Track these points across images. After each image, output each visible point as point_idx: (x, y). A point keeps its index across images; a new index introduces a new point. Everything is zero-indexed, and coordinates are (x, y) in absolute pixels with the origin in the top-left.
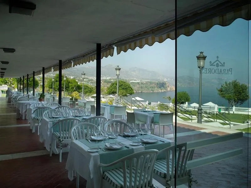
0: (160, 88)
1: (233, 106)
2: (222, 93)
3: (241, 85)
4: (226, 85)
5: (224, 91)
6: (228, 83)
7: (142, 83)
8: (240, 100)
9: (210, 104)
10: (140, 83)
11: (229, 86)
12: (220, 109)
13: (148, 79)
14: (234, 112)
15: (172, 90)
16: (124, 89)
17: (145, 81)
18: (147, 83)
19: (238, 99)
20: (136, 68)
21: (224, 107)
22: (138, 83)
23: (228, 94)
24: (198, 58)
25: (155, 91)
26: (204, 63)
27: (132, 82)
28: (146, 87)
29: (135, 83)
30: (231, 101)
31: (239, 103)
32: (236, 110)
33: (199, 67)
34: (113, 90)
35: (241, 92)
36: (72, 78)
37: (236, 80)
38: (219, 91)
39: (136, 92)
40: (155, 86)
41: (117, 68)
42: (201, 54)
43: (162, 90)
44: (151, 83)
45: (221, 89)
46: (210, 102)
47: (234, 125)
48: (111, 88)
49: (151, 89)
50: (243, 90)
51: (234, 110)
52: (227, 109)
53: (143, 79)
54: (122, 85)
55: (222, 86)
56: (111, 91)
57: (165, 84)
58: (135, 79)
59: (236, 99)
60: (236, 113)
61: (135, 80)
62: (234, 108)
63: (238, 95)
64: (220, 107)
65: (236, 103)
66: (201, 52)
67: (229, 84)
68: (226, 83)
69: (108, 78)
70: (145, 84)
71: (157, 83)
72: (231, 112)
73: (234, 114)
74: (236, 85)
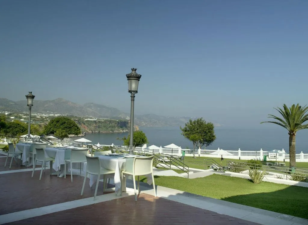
0: (121, 127)
1: (198, 148)
2: (186, 132)
3: (207, 123)
4: (191, 124)
5: (188, 131)
6: (193, 121)
7: (99, 122)
8: (206, 141)
9: (173, 146)
10: (97, 122)
11: (193, 124)
12: (184, 152)
13: (107, 117)
14: (199, 155)
15: (136, 130)
16: (66, 128)
17: (104, 120)
18: (105, 121)
19: (204, 141)
20: (92, 103)
21: (189, 150)
22: (95, 121)
23: (193, 134)
24: (129, 77)
25: (116, 131)
26: (137, 86)
27: (87, 120)
28: (105, 127)
29: (91, 121)
30: (196, 142)
31: (205, 145)
32: (202, 153)
33: (130, 91)
34: (52, 129)
35: (207, 131)
36: (6, 114)
37: (202, 118)
38: (183, 130)
39: (92, 132)
40: (116, 125)
41: (29, 95)
42: (134, 72)
43: (123, 130)
44: (110, 122)
45: (186, 128)
46: (173, 144)
47: (195, 172)
48: (50, 127)
49: (110, 129)
50: (209, 129)
51: (200, 153)
52: (191, 152)
53: (101, 117)
54: (65, 123)
55: (186, 125)
56: (49, 131)
57: (128, 123)
58: (91, 116)
59: (202, 139)
60: (201, 156)
61: (91, 118)
62: (200, 150)
63: (204, 136)
64: (184, 149)
65: (202, 145)
66: (134, 69)
67: (194, 123)
68: (191, 121)
69: (56, 115)
70: (103, 123)
71: (118, 122)
72: (197, 155)
73: (199, 157)
74: (202, 124)
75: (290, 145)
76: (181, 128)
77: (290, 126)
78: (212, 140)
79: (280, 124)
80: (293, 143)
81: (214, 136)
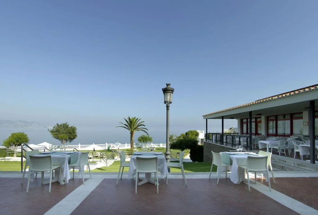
2: (53, 133)
4: (58, 127)
6: (59, 124)
35: (72, 132)
37: (67, 123)
38: (50, 131)
45: (53, 130)
50: (73, 130)
55: (54, 128)
63: (69, 135)
65: (66, 142)
67: (61, 126)
74: (67, 127)
75: (131, 139)
76: (48, 130)
77: (131, 129)
78: (74, 138)
79: (125, 128)
80: (133, 139)
81: (76, 136)
